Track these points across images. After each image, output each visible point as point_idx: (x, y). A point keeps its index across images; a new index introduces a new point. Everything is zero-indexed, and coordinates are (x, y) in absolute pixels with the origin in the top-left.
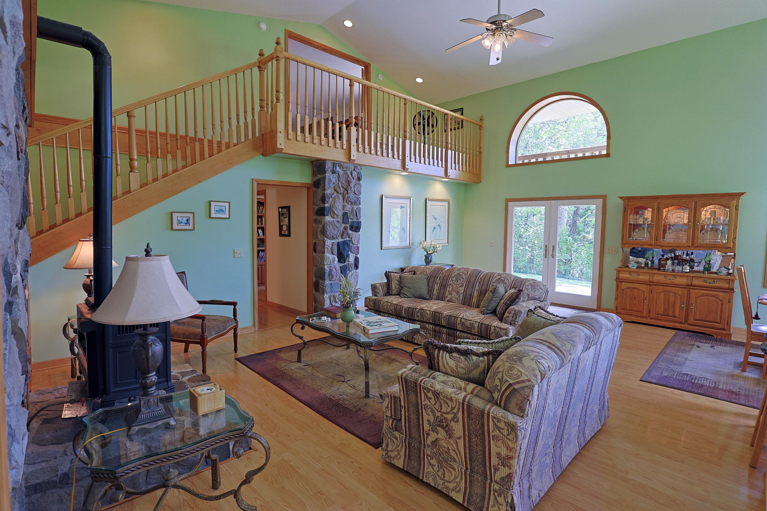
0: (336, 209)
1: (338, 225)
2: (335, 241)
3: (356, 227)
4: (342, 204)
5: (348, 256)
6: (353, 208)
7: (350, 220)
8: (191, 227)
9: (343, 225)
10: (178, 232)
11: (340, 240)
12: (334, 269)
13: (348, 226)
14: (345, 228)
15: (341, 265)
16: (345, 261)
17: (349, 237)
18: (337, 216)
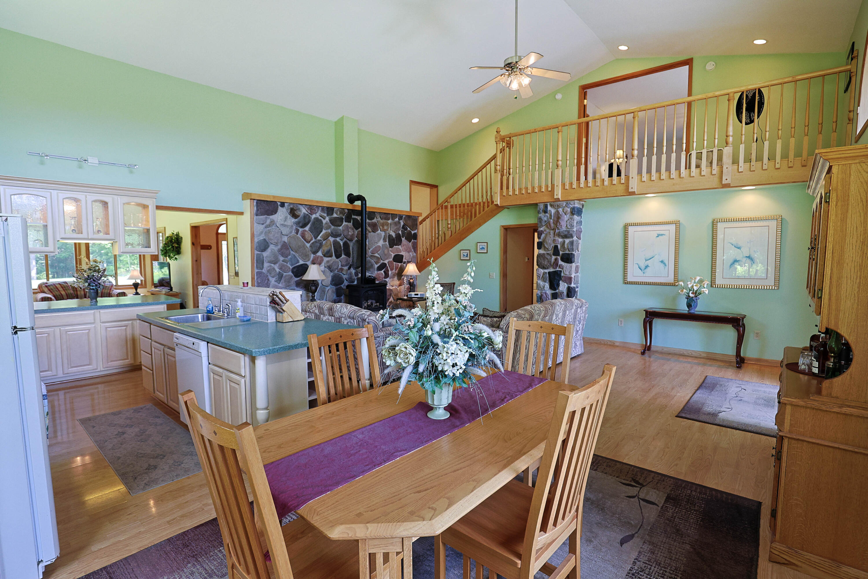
0: (547, 243)
1: (549, 257)
2: (547, 271)
3: (568, 259)
4: (552, 238)
5: (558, 285)
6: (564, 242)
7: (561, 253)
8: (468, 258)
9: (554, 257)
10: (463, 261)
11: (552, 270)
12: (544, 295)
13: (559, 258)
14: (556, 260)
15: (553, 292)
16: (555, 290)
17: (560, 267)
18: (548, 249)
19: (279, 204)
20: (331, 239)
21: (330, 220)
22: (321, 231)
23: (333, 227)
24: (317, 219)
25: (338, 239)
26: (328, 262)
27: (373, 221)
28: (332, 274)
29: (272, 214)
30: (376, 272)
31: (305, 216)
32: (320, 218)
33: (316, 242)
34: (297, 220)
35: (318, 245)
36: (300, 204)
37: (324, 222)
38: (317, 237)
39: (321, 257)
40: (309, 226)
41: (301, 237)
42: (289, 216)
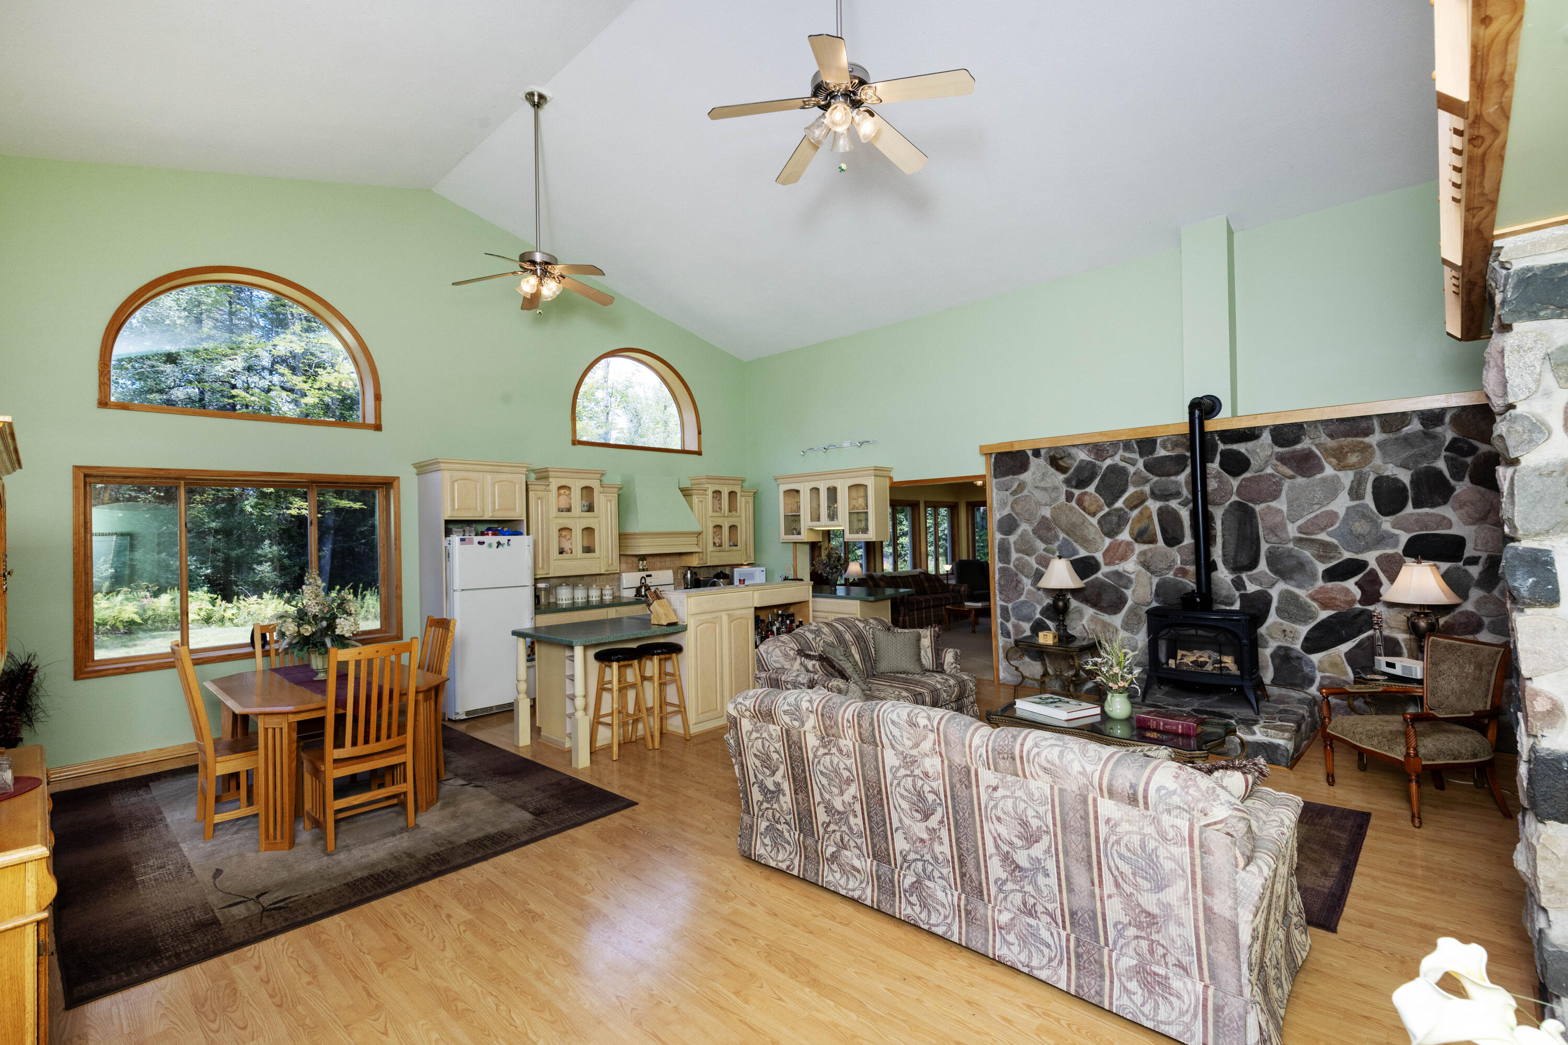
19: (1030, 453)
20: (1153, 506)
21: (1146, 466)
22: (1123, 491)
23: (1156, 479)
24: (1112, 469)
25: (1174, 504)
26: (1143, 553)
27: (1298, 447)
28: (1155, 580)
29: (1022, 473)
30: (1320, 583)
31: (1083, 466)
32: (1123, 464)
33: (1108, 514)
34: (1066, 476)
35: (1115, 519)
36: (1074, 446)
37: (1132, 470)
38: (1113, 503)
39: (1128, 544)
40: (1096, 482)
41: (1077, 507)
42: (1052, 470)
